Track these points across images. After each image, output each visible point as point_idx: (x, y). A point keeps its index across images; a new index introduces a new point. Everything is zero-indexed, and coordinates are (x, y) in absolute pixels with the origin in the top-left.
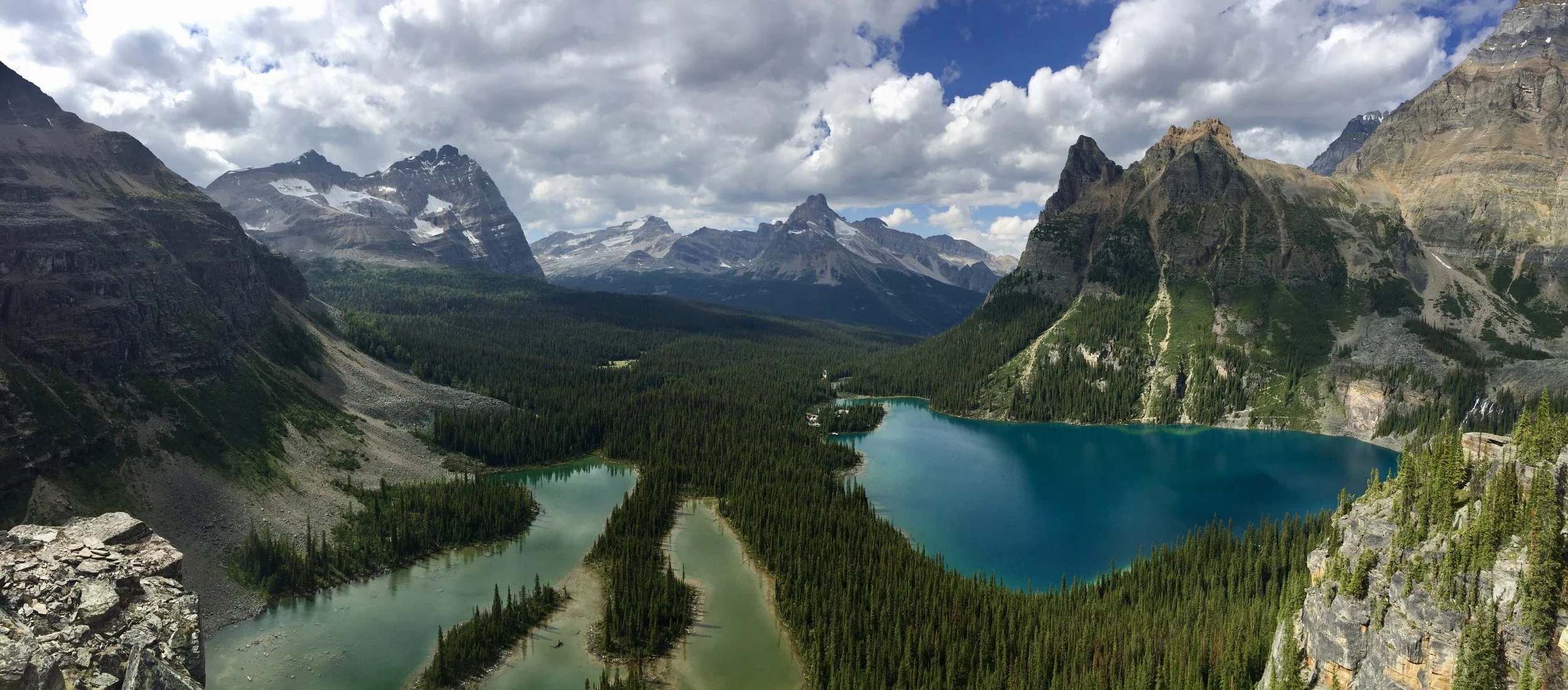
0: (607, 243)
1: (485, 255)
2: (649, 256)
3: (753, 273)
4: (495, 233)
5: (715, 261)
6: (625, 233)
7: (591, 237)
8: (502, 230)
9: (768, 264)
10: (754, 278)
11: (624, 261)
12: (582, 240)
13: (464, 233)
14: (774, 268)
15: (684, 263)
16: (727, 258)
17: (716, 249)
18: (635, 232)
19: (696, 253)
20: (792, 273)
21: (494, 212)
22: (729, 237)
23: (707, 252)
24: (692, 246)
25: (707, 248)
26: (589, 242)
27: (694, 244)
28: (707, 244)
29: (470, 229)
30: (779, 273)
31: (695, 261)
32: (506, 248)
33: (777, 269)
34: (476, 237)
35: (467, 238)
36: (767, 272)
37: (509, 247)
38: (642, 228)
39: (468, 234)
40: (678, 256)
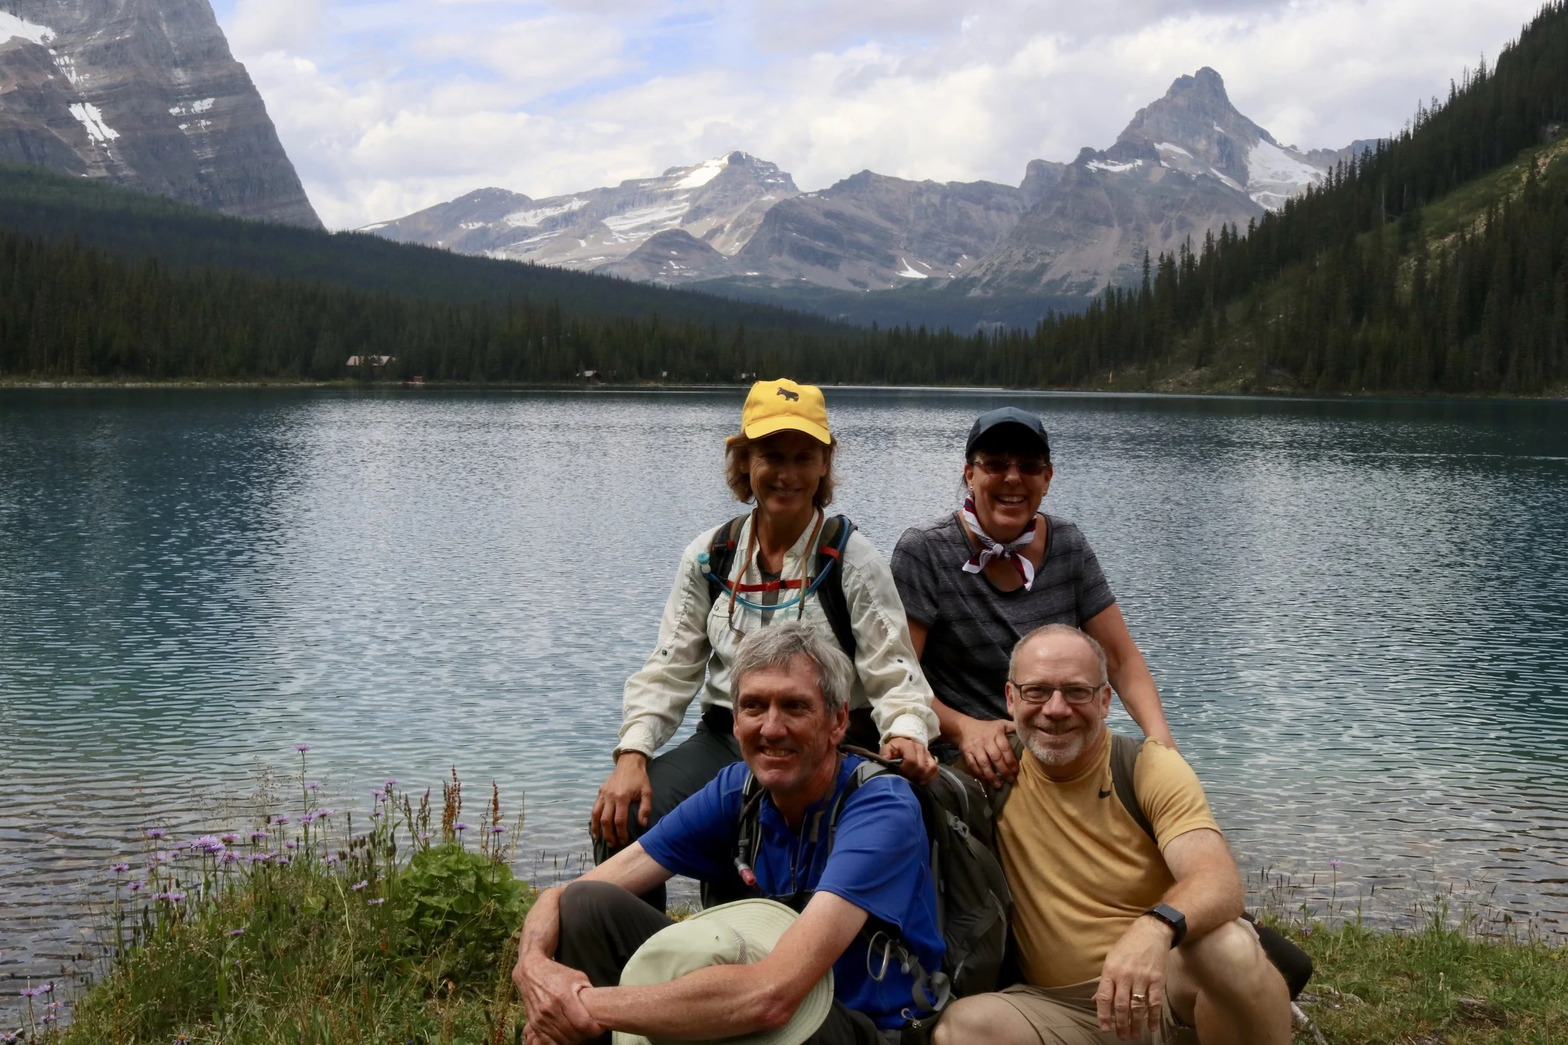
0: (613, 223)
1: (128, 172)
2: (709, 249)
3: (973, 282)
4: (179, 119)
5: (891, 262)
6: (670, 196)
7: (576, 205)
8: (205, 115)
9: (1018, 255)
10: (975, 293)
11: (632, 255)
12: (550, 212)
13: (76, 111)
14: (1033, 266)
15: (790, 261)
16: (923, 255)
17: (895, 230)
18: (696, 194)
19: (832, 237)
20: (1086, 278)
21: (185, 62)
22: (936, 199)
23: (866, 238)
24: (821, 220)
25: (867, 227)
26: (569, 218)
27: (829, 215)
28: (871, 215)
29: (95, 100)
30: (1045, 279)
31: (825, 260)
32: (206, 163)
33: (1044, 268)
34: (109, 123)
35: (80, 125)
36: (1013, 276)
37: (217, 161)
38: (712, 184)
39: (87, 114)
40: (777, 245)
